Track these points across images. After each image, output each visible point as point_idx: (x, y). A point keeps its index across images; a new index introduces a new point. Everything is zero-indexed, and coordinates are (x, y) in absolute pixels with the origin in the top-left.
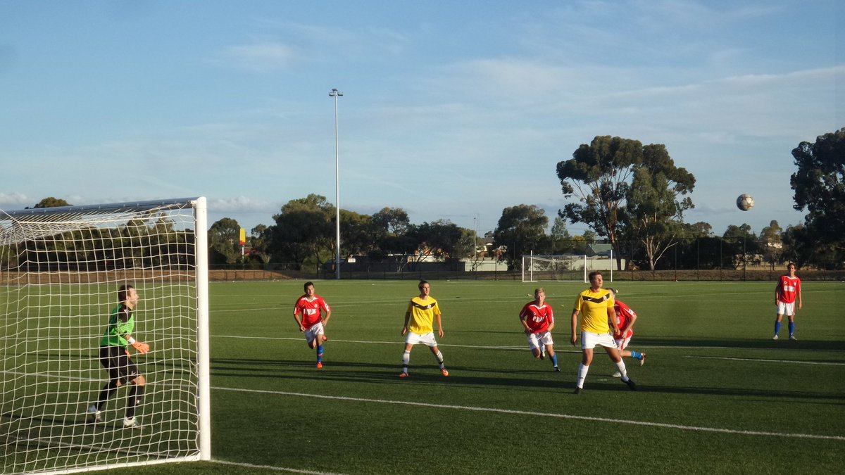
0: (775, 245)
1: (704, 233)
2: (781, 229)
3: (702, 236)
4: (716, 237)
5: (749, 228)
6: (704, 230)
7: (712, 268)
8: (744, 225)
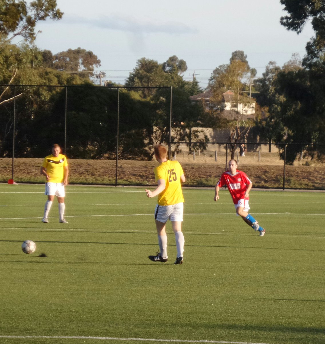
0: (240, 108)
1: (82, 75)
2: (254, 72)
3: (78, 81)
4: (110, 85)
5: (182, 66)
6: (81, 68)
7: (98, 155)
8: (173, 59)
